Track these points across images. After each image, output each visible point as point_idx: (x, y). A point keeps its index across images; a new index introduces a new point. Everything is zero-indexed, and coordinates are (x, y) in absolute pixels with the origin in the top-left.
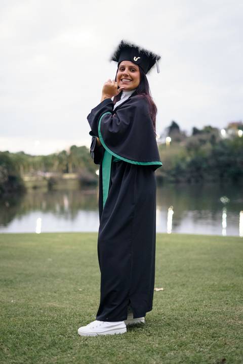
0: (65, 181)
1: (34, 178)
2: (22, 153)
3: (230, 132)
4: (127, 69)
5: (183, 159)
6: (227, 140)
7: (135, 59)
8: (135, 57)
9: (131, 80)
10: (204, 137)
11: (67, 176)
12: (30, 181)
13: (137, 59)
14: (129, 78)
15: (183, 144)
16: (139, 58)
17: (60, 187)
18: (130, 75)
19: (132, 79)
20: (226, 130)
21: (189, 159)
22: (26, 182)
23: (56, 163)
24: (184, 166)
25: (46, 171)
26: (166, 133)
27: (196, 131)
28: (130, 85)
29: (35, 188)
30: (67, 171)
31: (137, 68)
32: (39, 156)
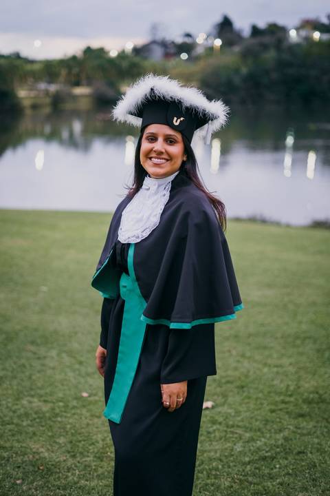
0: (75, 98)
1: (33, 94)
2: (17, 56)
3: (303, 33)
4: (160, 140)
5: (237, 71)
6: (298, 45)
7: (176, 122)
8: (175, 119)
9: (167, 160)
10: (267, 39)
11: (79, 91)
12: (26, 98)
13: (179, 121)
14: (165, 156)
15: (237, 49)
16: (182, 119)
17: (68, 106)
18: (166, 151)
19: (170, 158)
20: (297, 29)
21: (244, 70)
22: (23, 98)
23: (64, 72)
24: (237, 81)
25: (50, 82)
26: (215, 32)
27: (255, 31)
28: (167, 167)
29: (35, 107)
30: (77, 84)
31: (178, 137)
32: (40, 62)
